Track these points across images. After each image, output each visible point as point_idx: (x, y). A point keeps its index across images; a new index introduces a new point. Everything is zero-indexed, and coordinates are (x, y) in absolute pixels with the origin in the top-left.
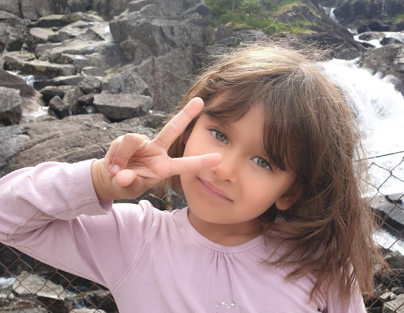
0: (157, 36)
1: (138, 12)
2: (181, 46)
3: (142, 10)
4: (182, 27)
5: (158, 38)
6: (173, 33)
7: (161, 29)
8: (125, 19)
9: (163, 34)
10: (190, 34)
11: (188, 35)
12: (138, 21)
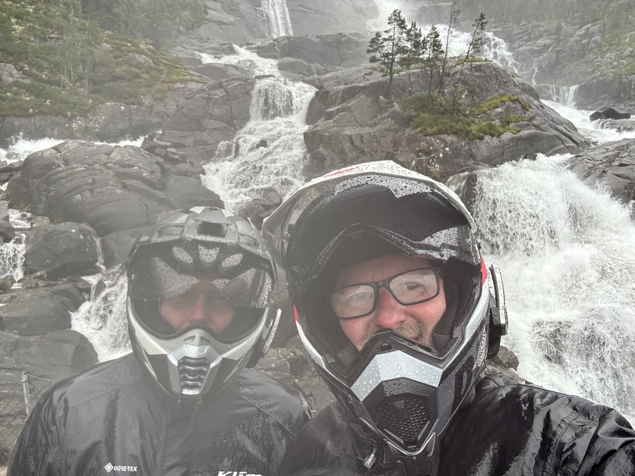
0: (347, 145)
1: (332, 121)
2: (370, 153)
3: (335, 119)
4: (372, 134)
5: (347, 147)
6: (362, 142)
7: (350, 137)
8: (319, 128)
9: (352, 142)
10: (380, 141)
11: (377, 141)
12: (330, 130)
